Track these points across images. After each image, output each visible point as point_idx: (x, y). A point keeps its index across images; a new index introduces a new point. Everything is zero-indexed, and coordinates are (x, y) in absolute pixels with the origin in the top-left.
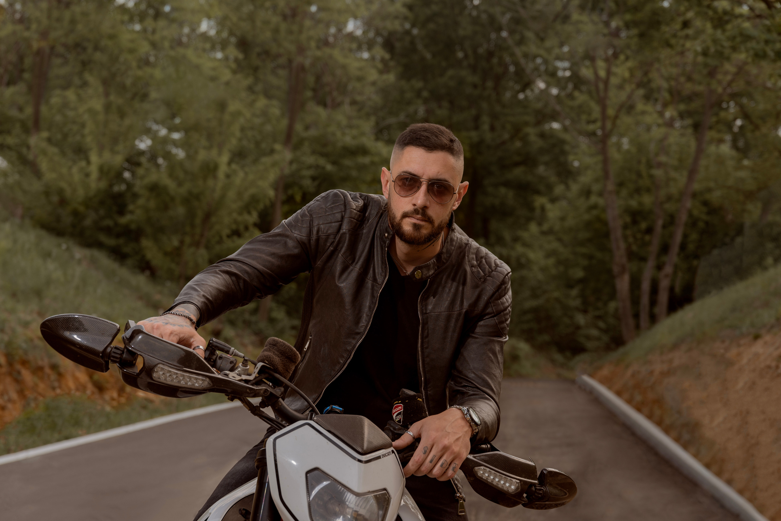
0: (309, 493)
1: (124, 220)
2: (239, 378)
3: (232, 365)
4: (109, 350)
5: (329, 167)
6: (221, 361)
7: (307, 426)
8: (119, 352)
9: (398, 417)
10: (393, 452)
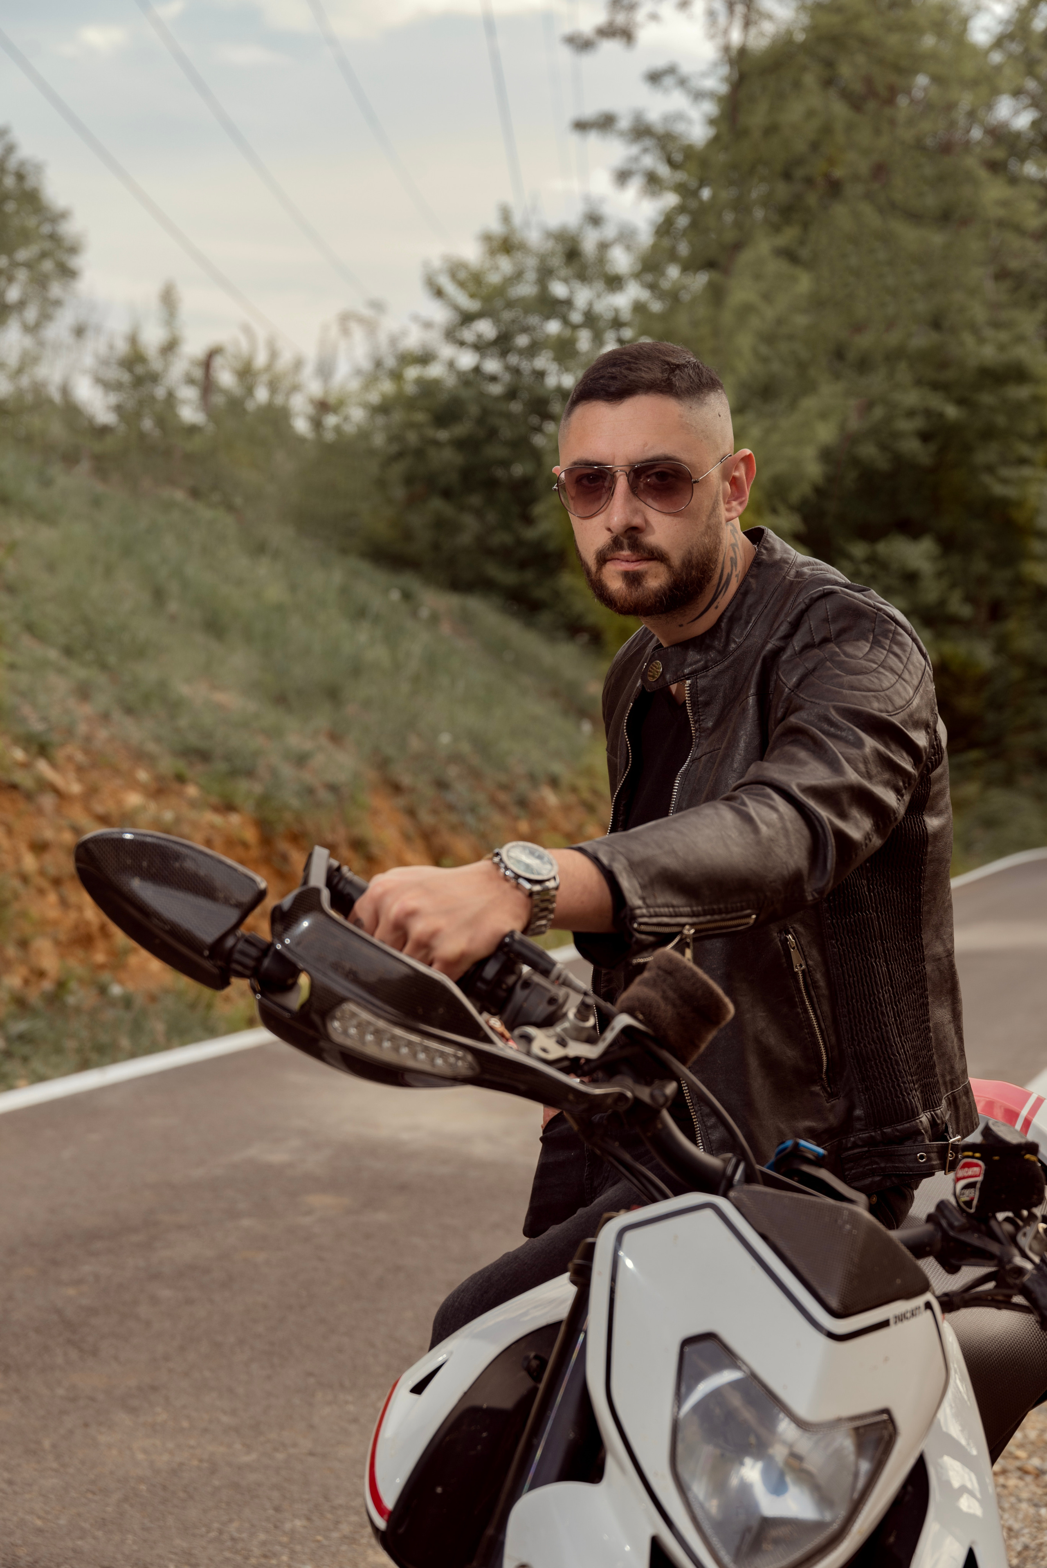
0: (679, 1397)
1: (530, 534)
2: (556, 1052)
3: (552, 1008)
4: (230, 942)
5: (951, 411)
6: (527, 992)
7: (709, 1213)
8: (253, 952)
9: (967, 1192)
10: (928, 1306)
